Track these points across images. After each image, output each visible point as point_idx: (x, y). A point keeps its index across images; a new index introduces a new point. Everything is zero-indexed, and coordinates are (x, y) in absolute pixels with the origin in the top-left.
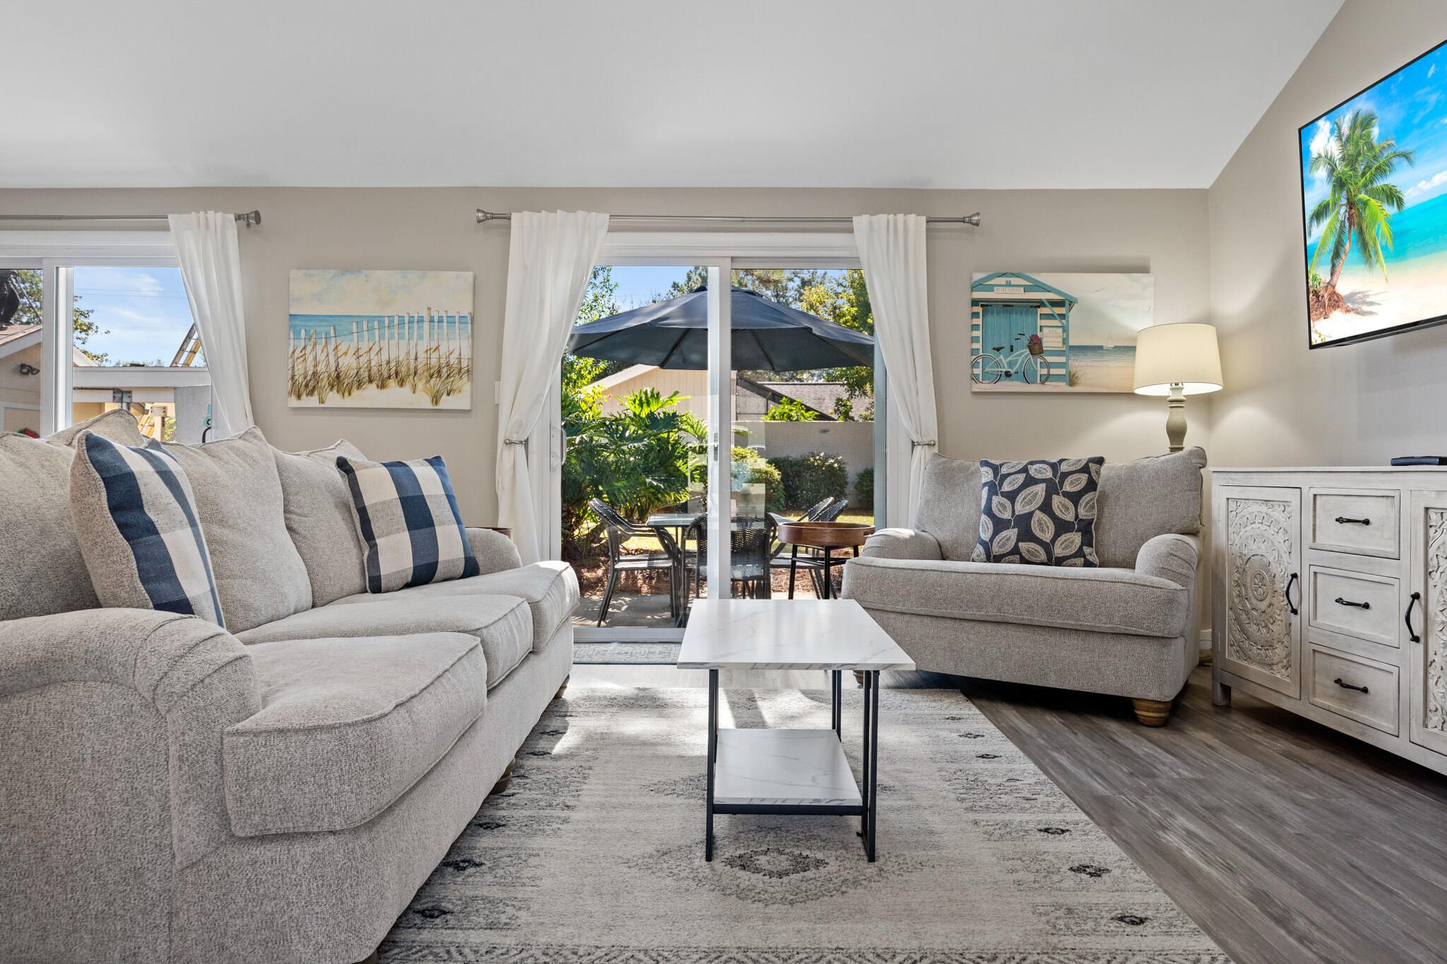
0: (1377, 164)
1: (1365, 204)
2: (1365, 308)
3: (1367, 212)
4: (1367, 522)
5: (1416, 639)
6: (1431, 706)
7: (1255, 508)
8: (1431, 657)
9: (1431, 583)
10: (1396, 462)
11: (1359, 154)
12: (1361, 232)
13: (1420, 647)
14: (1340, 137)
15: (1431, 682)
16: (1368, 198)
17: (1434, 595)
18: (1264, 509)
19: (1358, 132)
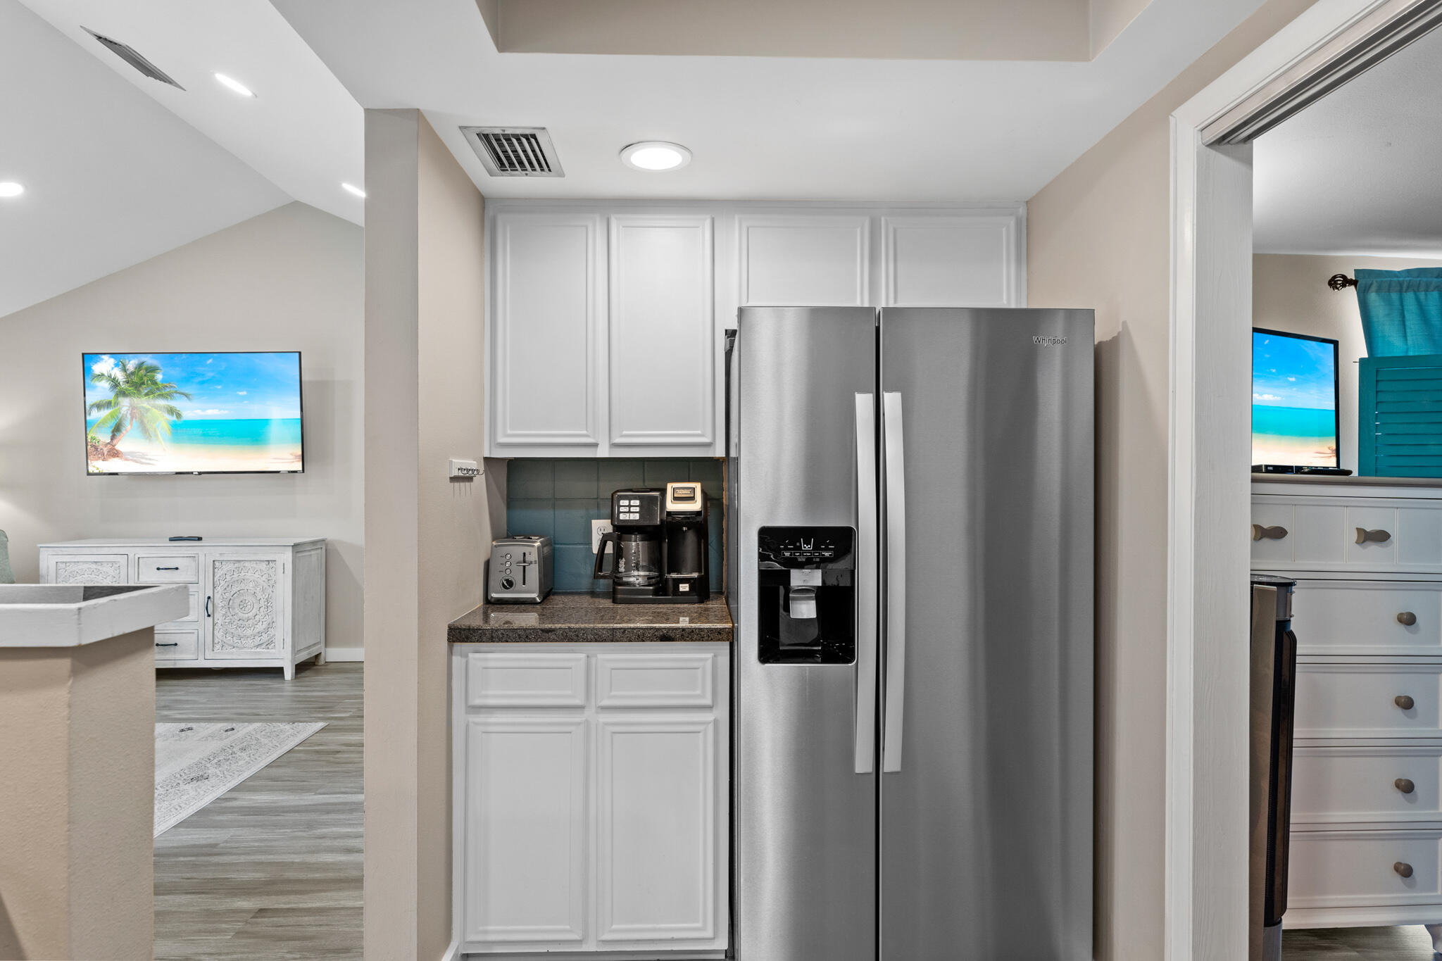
0: (159, 393)
1: (148, 410)
2: (143, 461)
3: (149, 414)
4: (177, 569)
5: (209, 616)
6: (216, 641)
7: (85, 566)
8: (216, 621)
9: (216, 591)
10: (172, 540)
11: (143, 383)
12: (142, 422)
13: (211, 618)
14: (124, 369)
15: (216, 632)
16: (150, 407)
17: (217, 596)
18: (94, 566)
19: (143, 372)
